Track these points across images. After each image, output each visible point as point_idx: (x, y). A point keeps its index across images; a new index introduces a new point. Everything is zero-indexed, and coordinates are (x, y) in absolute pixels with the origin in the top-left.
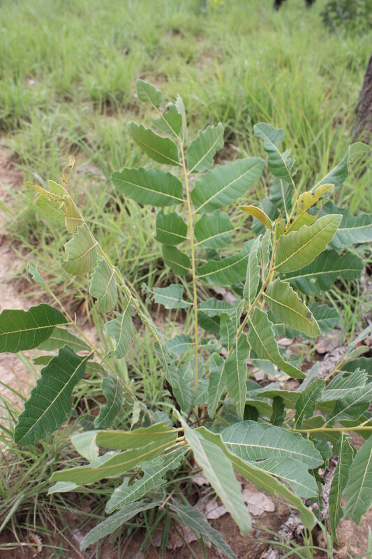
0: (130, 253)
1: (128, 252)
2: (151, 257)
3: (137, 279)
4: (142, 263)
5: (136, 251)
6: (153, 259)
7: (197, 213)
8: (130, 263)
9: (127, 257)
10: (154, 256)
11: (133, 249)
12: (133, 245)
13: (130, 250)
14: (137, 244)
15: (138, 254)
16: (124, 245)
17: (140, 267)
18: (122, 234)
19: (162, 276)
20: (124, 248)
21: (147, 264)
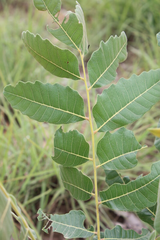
0: (21, 169)
1: (18, 169)
2: (43, 175)
3: (29, 199)
4: (34, 182)
5: (28, 168)
6: (46, 177)
7: (100, 131)
8: (20, 181)
9: (17, 175)
10: (48, 174)
11: (24, 165)
12: (24, 161)
13: (20, 166)
14: (29, 160)
15: (29, 171)
16: (13, 161)
17: (32, 185)
18: (12, 148)
19: (56, 196)
20: (13, 164)
21: (39, 183)
